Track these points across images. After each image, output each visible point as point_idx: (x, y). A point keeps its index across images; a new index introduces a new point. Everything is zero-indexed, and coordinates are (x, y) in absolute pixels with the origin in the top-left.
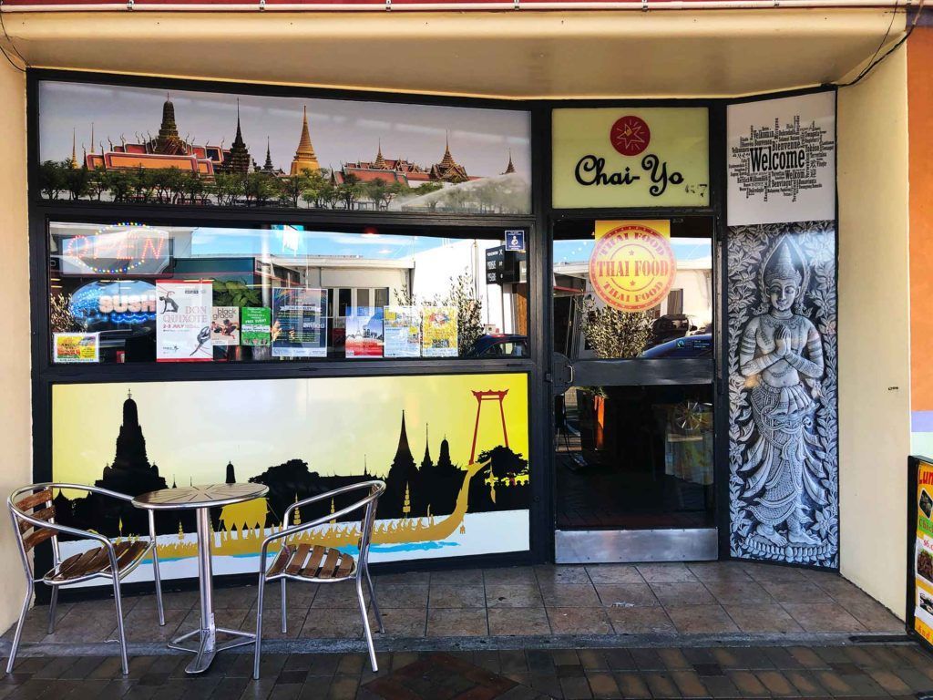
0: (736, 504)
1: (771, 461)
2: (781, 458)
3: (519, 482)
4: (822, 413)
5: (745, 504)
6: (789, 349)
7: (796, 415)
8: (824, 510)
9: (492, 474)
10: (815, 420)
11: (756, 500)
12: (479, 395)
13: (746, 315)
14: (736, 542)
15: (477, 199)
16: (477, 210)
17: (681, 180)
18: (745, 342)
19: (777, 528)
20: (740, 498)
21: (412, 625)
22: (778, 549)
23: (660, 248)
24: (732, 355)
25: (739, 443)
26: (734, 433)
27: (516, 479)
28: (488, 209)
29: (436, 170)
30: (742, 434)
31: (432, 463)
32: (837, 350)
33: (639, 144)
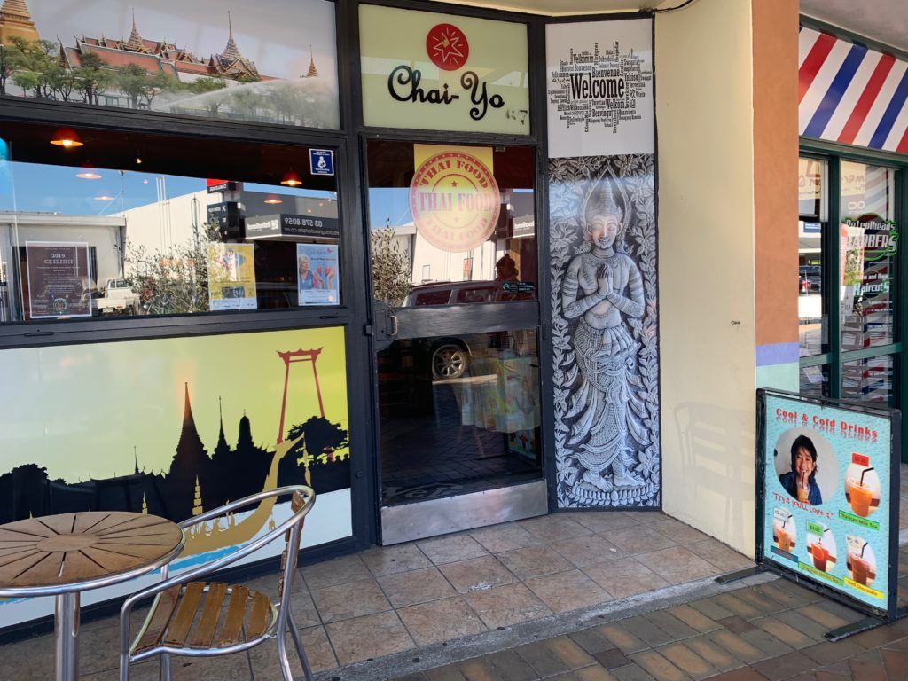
0: (562, 453)
1: (595, 405)
2: (605, 402)
3: (338, 457)
4: (644, 352)
5: (571, 452)
6: (611, 288)
7: (618, 357)
8: (647, 450)
9: (305, 452)
10: (638, 360)
11: (582, 446)
12: (286, 357)
13: (568, 254)
14: (563, 492)
15: (272, 105)
16: (273, 120)
17: (501, 104)
18: (567, 282)
19: (603, 474)
20: (566, 446)
21: (230, 672)
22: (604, 495)
23: (484, 180)
24: (555, 297)
25: (564, 388)
26: (558, 378)
27: (334, 455)
28: (287, 120)
29: (216, 62)
30: (566, 380)
31: (229, 447)
32: (657, 288)
33: (458, 58)
